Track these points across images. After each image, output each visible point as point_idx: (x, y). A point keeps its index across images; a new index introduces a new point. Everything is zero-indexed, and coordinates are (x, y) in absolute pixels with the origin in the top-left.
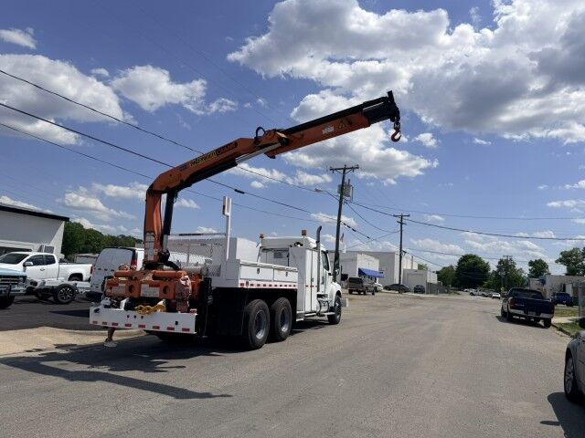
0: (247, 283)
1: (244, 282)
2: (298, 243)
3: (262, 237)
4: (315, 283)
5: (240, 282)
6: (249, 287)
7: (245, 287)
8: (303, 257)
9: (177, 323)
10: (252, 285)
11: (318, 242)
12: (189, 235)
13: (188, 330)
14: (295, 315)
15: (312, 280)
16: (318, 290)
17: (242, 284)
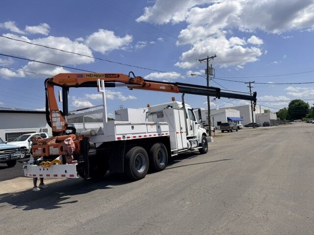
0: (124, 137)
1: (121, 136)
2: (169, 106)
3: (148, 106)
4: (184, 130)
5: (117, 137)
6: (126, 139)
7: (122, 139)
8: (172, 114)
9: (66, 171)
10: (128, 137)
11: (183, 104)
12: (82, 110)
13: (73, 176)
14: (170, 153)
15: (181, 128)
16: (187, 134)
17: (118, 138)
